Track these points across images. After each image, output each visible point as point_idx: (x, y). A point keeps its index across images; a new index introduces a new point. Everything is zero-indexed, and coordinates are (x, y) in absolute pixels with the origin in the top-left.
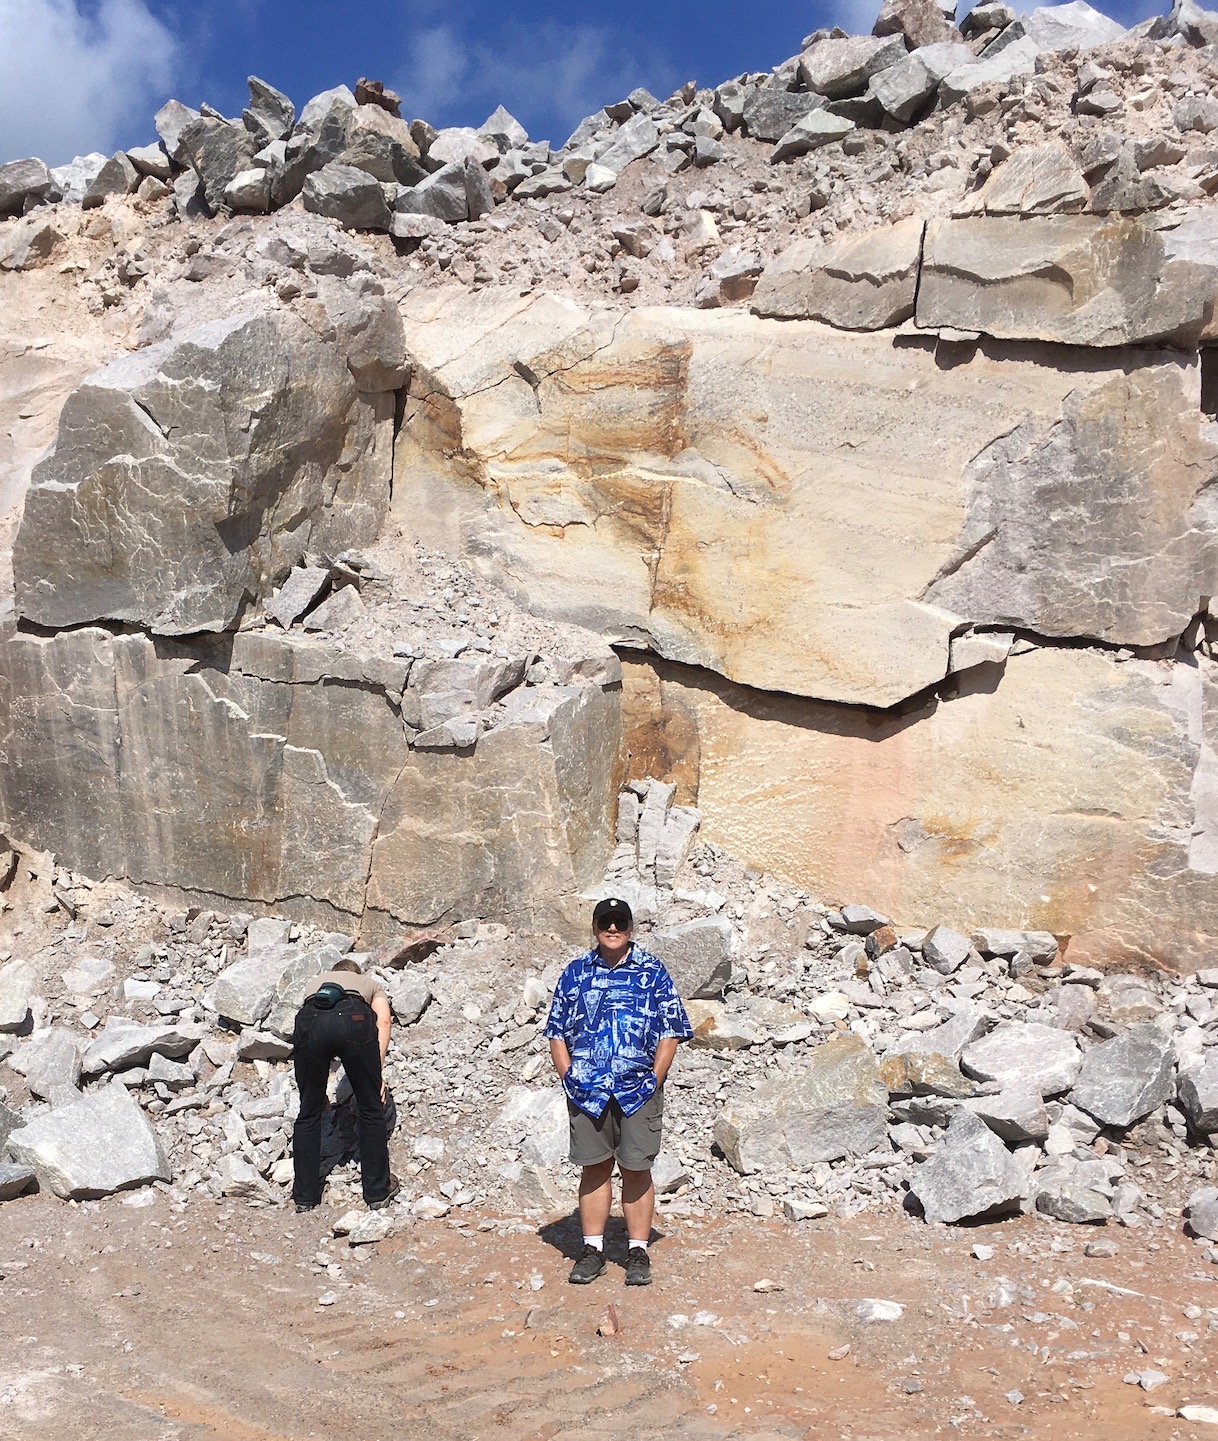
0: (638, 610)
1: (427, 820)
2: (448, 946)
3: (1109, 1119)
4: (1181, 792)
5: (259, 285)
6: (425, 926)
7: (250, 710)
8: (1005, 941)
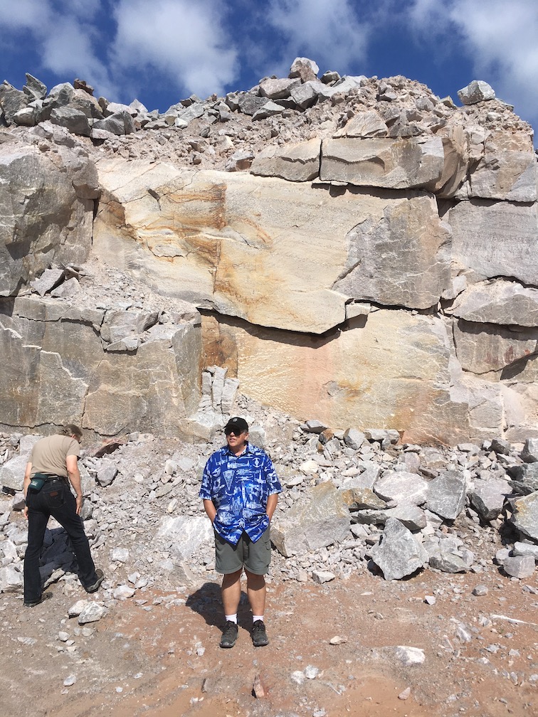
0: (207, 293)
1: (113, 385)
3: (447, 516)
4: (444, 368)
5: (30, 144)
6: (112, 436)
7: (23, 334)
8: (378, 434)
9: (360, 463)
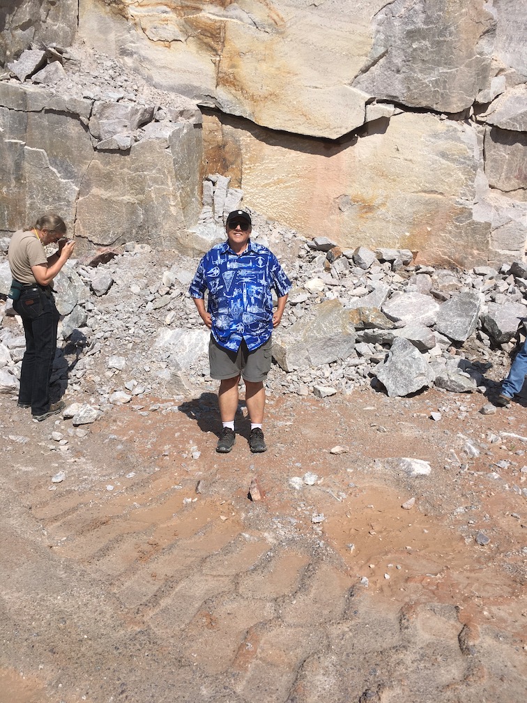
0: (209, 87)
2: (120, 255)
3: (457, 338)
4: (470, 183)
6: (107, 245)
7: (4, 126)
8: (390, 254)
9: (369, 282)
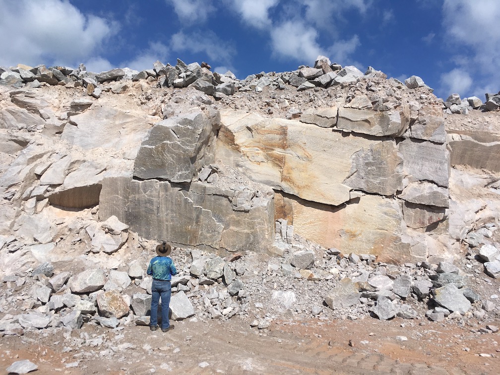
0: (278, 182)
1: (236, 227)
2: (244, 257)
7: (194, 200)
8: (365, 257)
9: (359, 270)
